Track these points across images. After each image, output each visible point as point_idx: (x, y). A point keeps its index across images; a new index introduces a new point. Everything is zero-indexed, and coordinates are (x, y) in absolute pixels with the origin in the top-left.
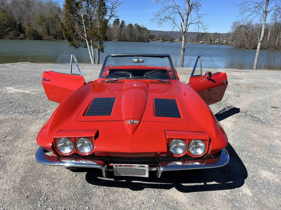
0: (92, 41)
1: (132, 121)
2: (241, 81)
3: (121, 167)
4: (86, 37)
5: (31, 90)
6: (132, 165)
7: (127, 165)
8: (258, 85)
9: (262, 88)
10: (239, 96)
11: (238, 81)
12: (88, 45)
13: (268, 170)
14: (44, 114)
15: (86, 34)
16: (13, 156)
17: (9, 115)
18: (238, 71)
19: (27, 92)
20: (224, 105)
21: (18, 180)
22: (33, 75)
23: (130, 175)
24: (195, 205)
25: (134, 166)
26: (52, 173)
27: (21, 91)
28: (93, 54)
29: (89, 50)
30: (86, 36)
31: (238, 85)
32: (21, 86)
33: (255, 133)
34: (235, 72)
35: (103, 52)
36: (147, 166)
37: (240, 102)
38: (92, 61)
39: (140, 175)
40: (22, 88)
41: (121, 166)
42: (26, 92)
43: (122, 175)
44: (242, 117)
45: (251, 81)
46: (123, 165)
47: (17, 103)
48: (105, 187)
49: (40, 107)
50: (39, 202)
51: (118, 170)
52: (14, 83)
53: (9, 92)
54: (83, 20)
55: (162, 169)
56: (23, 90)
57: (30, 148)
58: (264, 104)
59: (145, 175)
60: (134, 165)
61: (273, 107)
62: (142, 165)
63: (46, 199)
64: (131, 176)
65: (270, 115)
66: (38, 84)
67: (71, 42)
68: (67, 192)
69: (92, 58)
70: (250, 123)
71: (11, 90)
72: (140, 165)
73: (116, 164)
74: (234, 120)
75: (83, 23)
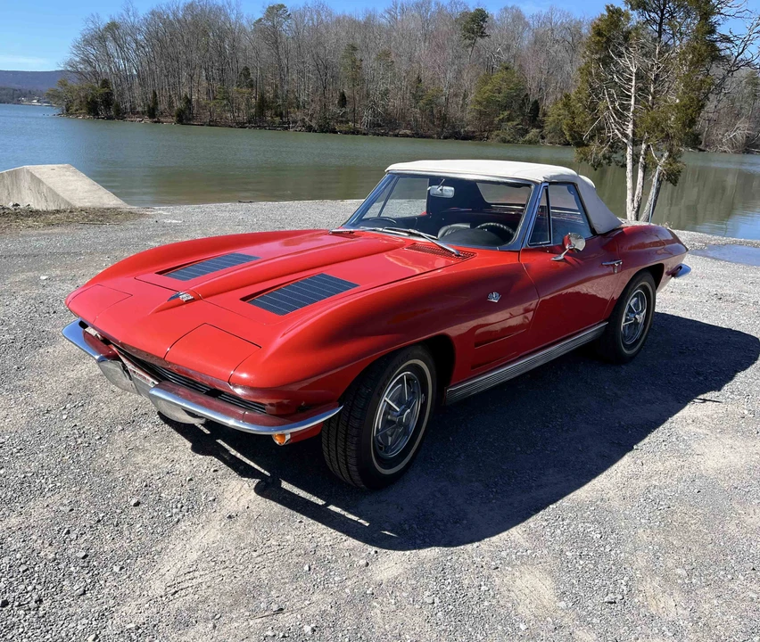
0: (648, 146)
4: (631, 135)
12: (628, 158)
15: (631, 126)
28: (639, 186)
29: (629, 174)
30: (629, 132)
35: (675, 182)
38: (631, 208)
54: (633, 83)
69: (633, 201)
75: (633, 90)
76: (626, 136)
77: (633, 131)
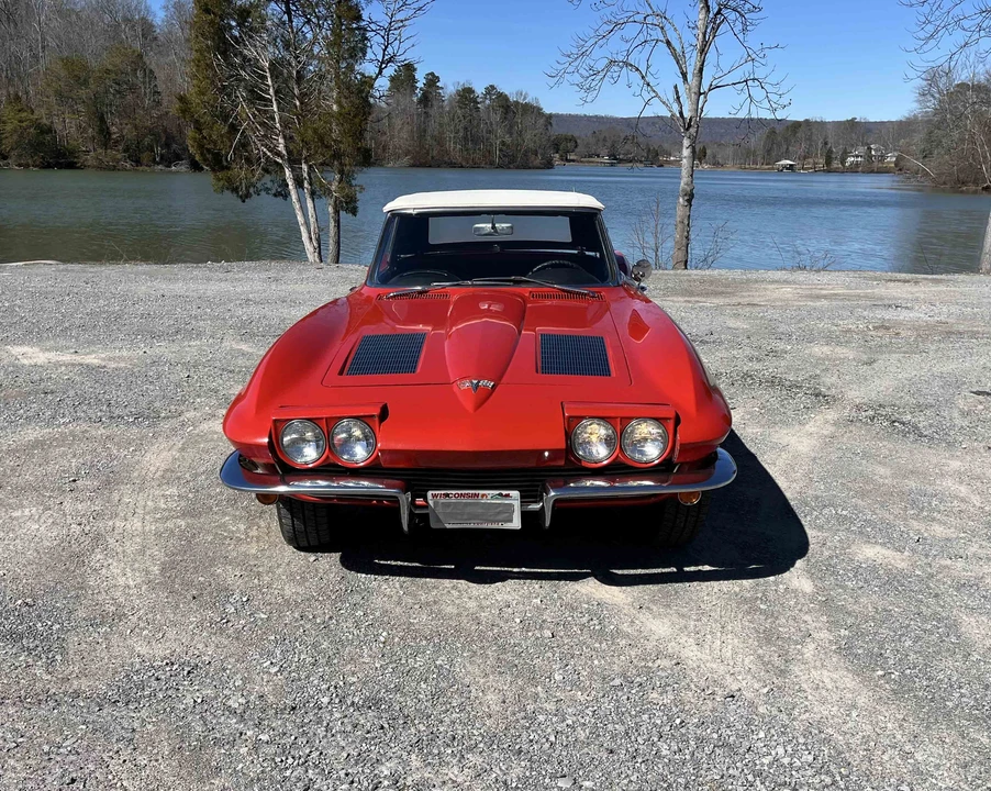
0: (310, 167)
1: (475, 382)
2: (904, 315)
3: (447, 500)
4: (284, 152)
5: (103, 356)
6: (477, 492)
7: (463, 492)
8: (961, 328)
9: (974, 335)
10: (870, 363)
11: (889, 315)
12: (290, 183)
13: (883, 545)
14: (175, 423)
15: (281, 141)
16: (119, 524)
17: (59, 426)
18: (908, 281)
19: (92, 360)
20: (809, 388)
21: (156, 570)
22: (91, 306)
23: (472, 526)
24: (648, 608)
25: (483, 495)
26: (246, 555)
27: (67, 358)
28: (312, 220)
29: (297, 206)
30: (281, 148)
31: (888, 328)
32: (62, 342)
33: (885, 464)
34: (892, 284)
35: (354, 211)
36: (515, 494)
37: (866, 379)
38: (312, 250)
39: (498, 521)
40: (67, 348)
41: (447, 495)
42: (87, 361)
43: (448, 526)
44: (858, 424)
45: (944, 313)
46: (454, 492)
47: (72, 393)
48: (402, 579)
49: (157, 404)
50: (228, 606)
51: (439, 510)
52: (33, 334)
53: (25, 362)
54: (270, 83)
55: (553, 494)
56: (74, 357)
57: (163, 506)
58: (955, 383)
59: (511, 521)
60: (481, 492)
61: (978, 393)
62: (504, 492)
63: (245, 599)
64: (476, 526)
65: (956, 415)
66: (121, 336)
67: (220, 175)
68: (300, 590)
69: (311, 239)
70: (880, 439)
71: (32, 355)
72: (498, 492)
73: (434, 492)
74: (825, 433)
75: (271, 91)
76: (279, 154)
77: (286, 146)
